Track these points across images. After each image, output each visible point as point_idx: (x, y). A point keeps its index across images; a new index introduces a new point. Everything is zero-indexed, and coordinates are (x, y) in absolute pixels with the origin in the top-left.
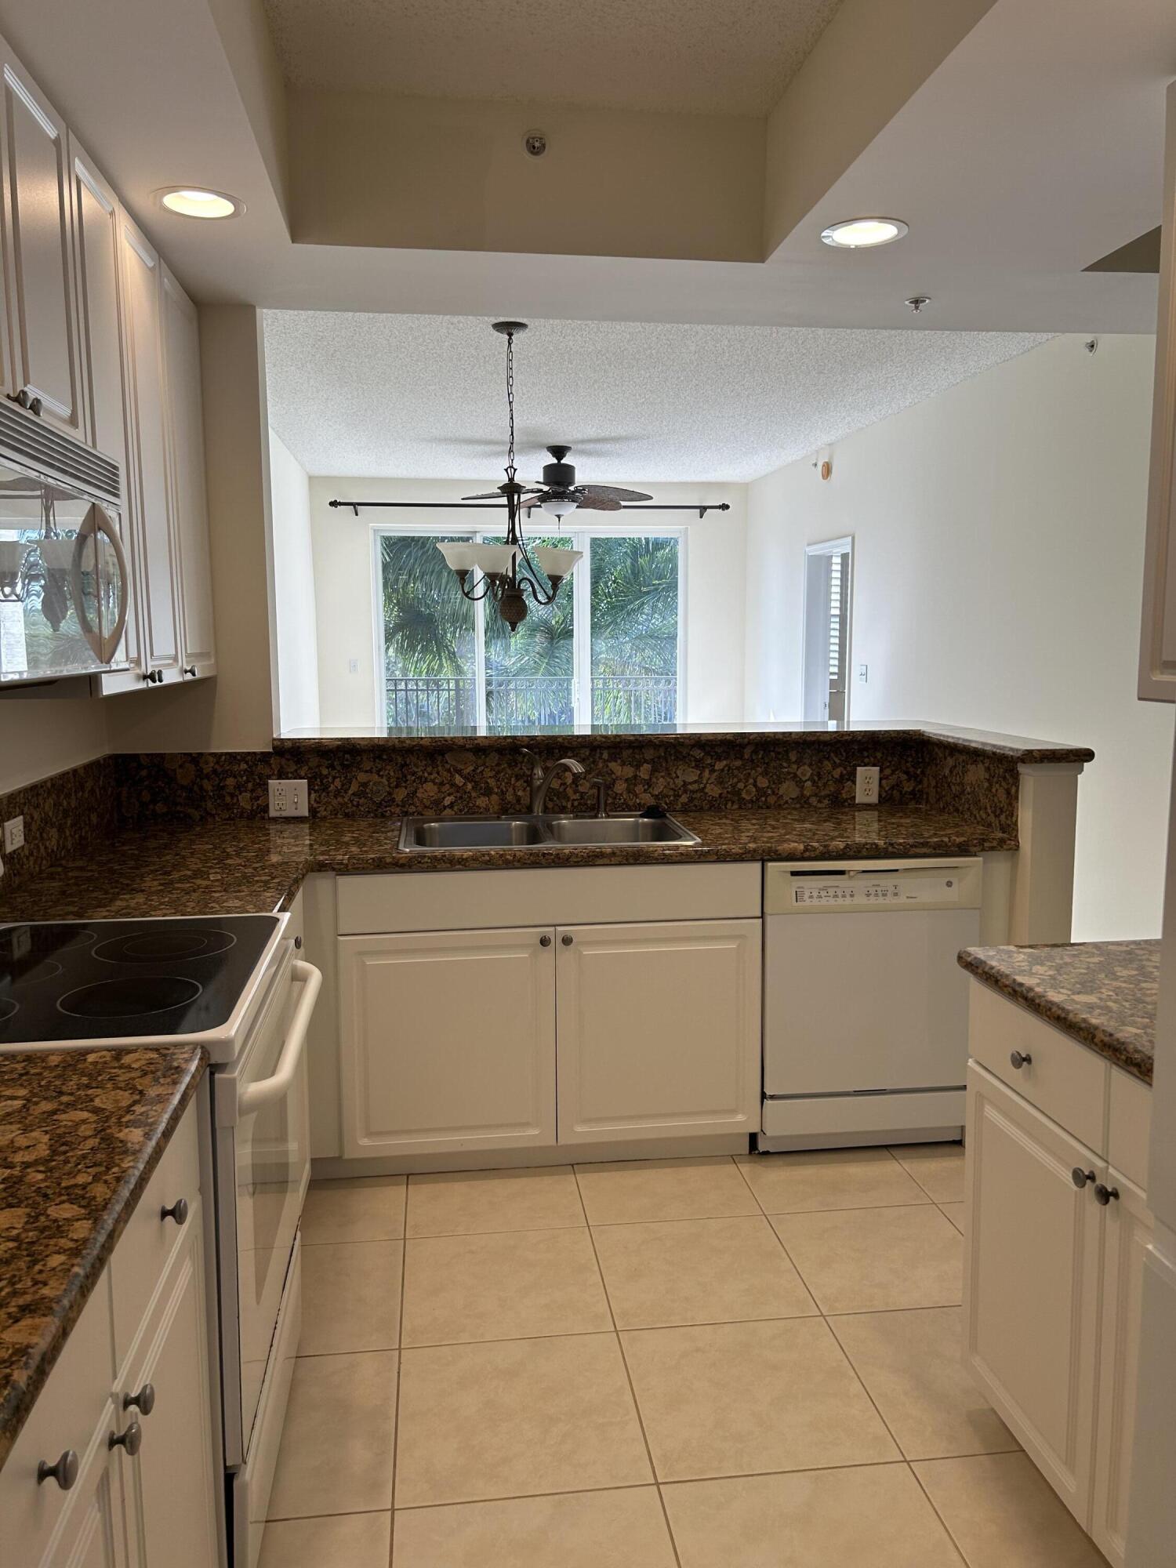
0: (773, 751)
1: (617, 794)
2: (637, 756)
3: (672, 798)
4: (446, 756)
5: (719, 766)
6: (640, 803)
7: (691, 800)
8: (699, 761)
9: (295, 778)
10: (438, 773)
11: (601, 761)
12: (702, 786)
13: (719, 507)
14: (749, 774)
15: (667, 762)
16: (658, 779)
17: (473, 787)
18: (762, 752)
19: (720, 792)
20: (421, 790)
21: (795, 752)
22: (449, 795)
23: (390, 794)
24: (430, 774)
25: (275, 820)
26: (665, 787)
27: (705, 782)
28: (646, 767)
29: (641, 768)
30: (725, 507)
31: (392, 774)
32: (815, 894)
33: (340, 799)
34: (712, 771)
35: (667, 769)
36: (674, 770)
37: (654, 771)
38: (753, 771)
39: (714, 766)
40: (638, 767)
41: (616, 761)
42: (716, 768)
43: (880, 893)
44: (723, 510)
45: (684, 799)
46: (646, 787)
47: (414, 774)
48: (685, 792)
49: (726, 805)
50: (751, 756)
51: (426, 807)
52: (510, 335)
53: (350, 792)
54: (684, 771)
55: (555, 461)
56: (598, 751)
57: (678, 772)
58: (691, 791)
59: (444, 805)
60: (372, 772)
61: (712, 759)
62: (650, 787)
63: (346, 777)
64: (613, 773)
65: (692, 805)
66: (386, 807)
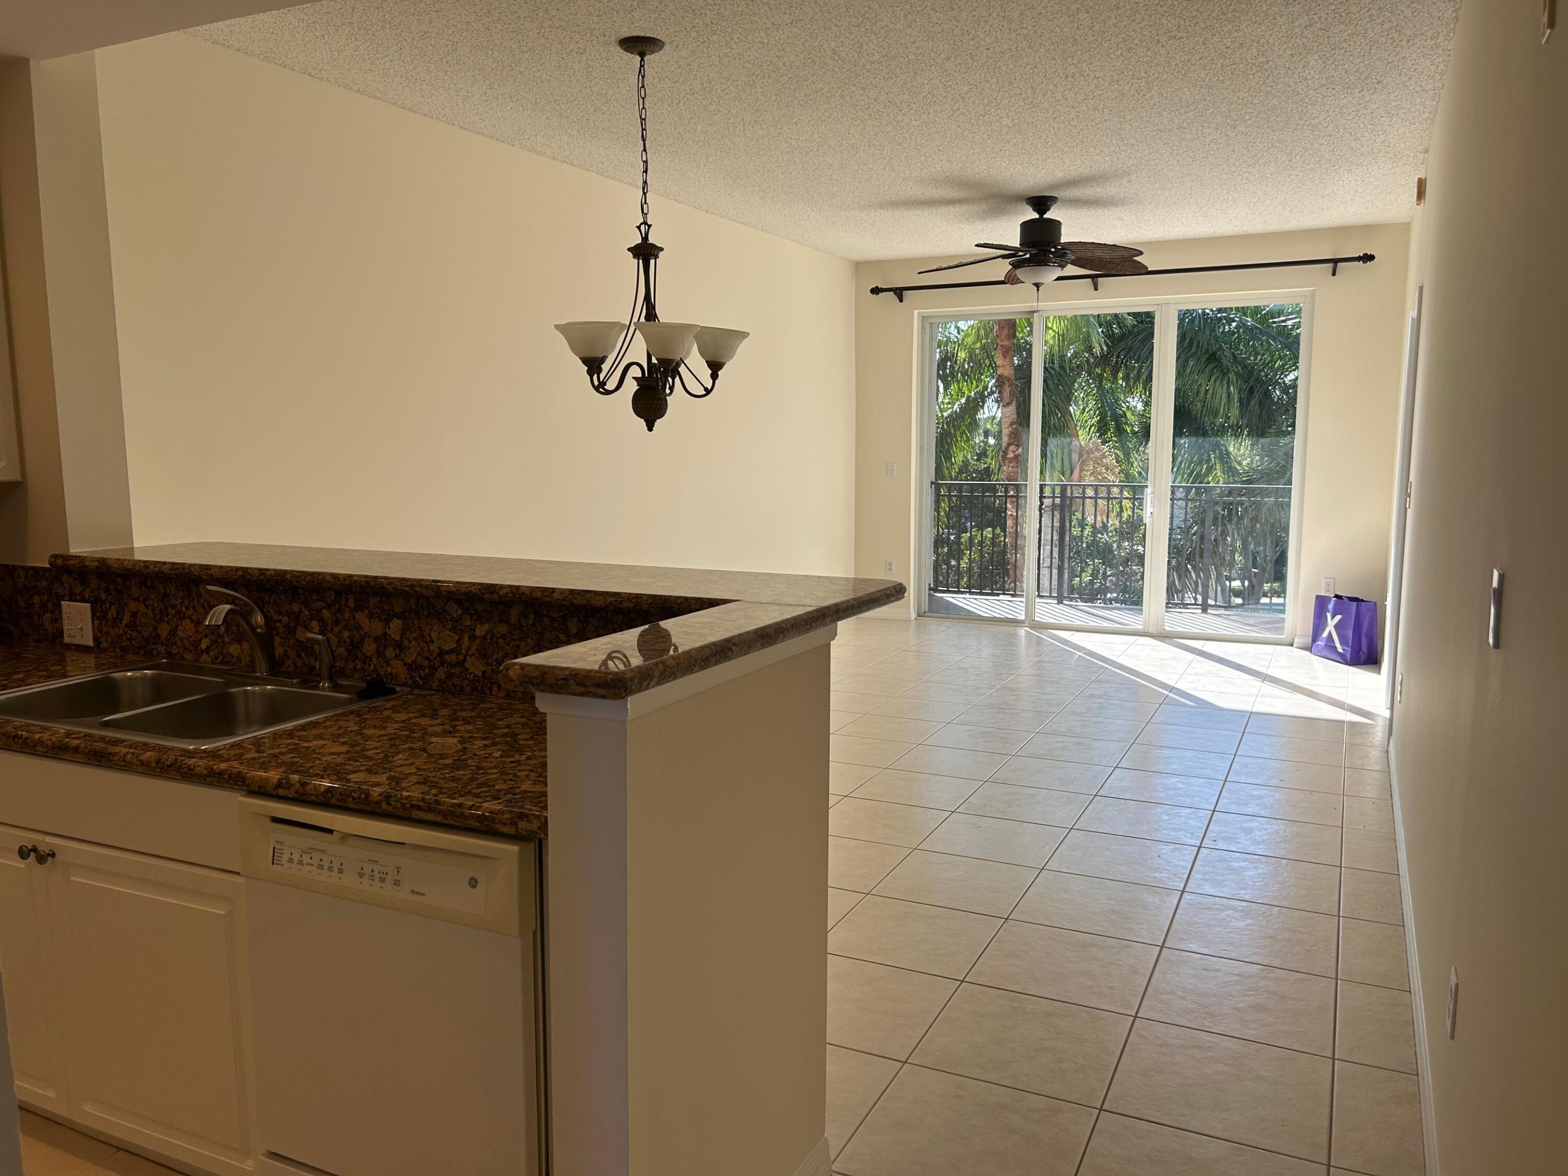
0: (547, 616)
1: (366, 657)
2: (386, 607)
3: (427, 671)
4: (200, 587)
5: (481, 630)
6: (391, 673)
7: (450, 676)
8: (457, 621)
9: (82, 602)
10: (194, 608)
11: (347, 609)
12: (461, 657)
13: (1359, 259)
14: (518, 646)
15: (419, 619)
16: (410, 642)
17: (226, 630)
18: (532, 616)
19: (483, 669)
20: (181, 628)
21: (575, 619)
22: (206, 636)
23: (156, 629)
24: (187, 608)
25: (68, 646)
26: (419, 654)
27: (464, 652)
28: (396, 623)
29: (391, 624)
30: (1368, 258)
31: (156, 604)
32: (296, 857)
33: (116, 630)
34: (473, 638)
35: (420, 628)
36: (428, 631)
37: (405, 630)
38: (523, 643)
39: (474, 630)
40: (387, 621)
41: (363, 611)
42: (478, 633)
43: (377, 877)
44: (1364, 262)
45: (441, 673)
46: (397, 651)
47: (174, 607)
48: (442, 663)
49: (491, 689)
50: (519, 620)
51: (186, 649)
52: (642, 55)
53: (124, 622)
54: (439, 633)
55: (1037, 216)
56: (344, 595)
57: (432, 634)
58: (448, 664)
59: (201, 650)
60: (139, 601)
61: (471, 619)
62: (401, 651)
63: (119, 604)
64: (361, 628)
65: (450, 683)
66: (153, 644)
